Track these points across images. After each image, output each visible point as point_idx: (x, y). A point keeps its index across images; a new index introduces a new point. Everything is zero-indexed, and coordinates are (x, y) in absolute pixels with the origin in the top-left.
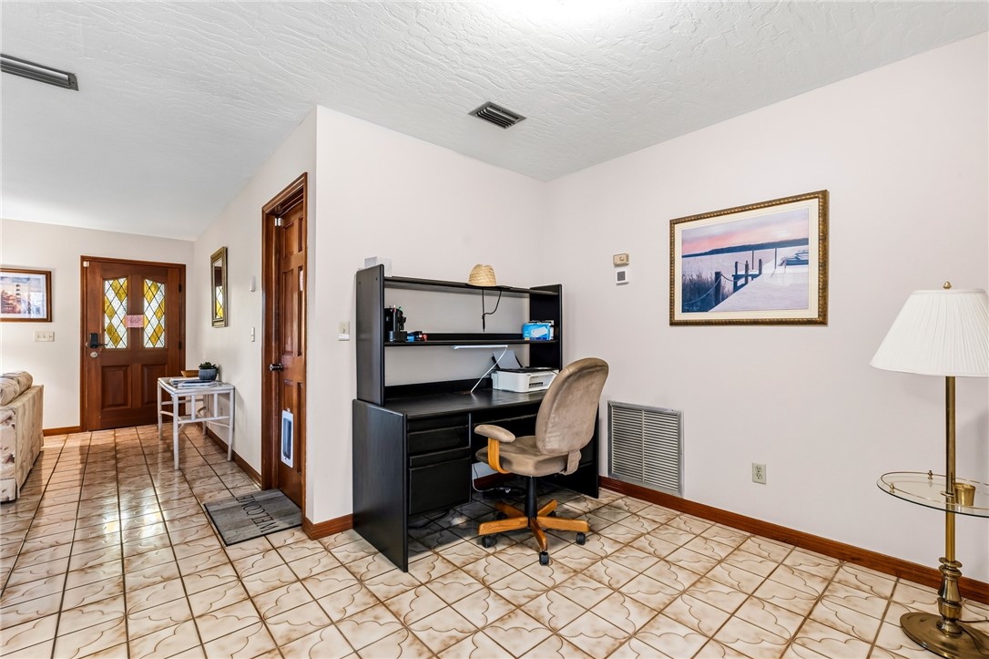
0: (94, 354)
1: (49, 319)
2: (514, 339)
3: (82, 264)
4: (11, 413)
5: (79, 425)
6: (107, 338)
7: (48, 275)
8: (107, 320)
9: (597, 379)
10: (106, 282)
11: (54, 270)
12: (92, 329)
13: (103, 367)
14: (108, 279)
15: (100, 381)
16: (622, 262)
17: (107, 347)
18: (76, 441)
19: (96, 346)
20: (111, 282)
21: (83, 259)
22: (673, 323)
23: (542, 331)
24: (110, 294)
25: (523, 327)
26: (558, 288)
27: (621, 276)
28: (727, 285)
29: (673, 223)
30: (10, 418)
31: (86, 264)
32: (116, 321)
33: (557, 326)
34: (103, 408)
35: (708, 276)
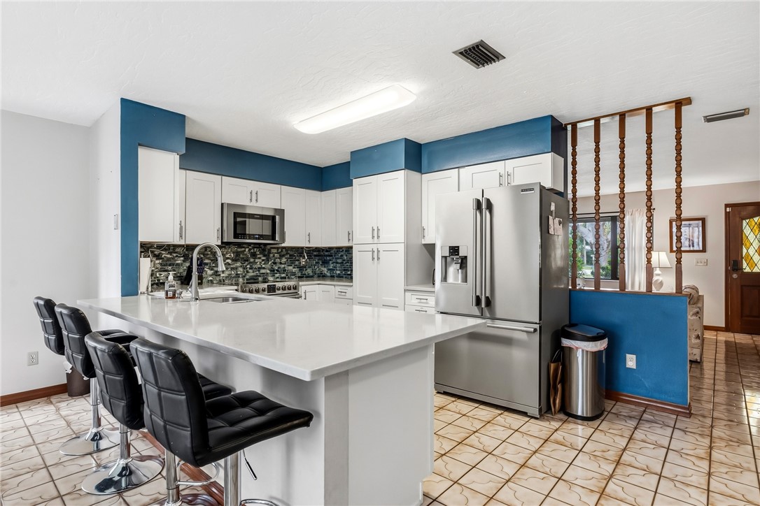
0: (735, 276)
1: (704, 250)
3: (726, 210)
4: (698, 309)
5: (724, 326)
6: (745, 265)
7: (703, 220)
8: (745, 251)
10: (744, 221)
11: (707, 216)
12: (733, 257)
13: (742, 286)
14: (745, 219)
15: (739, 296)
17: (745, 271)
18: (723, 337)
19: (737, 270)
20: (747, 221)
21: (727, 206)
24: (747, 231)
30: (698, 313)
31: (728, 210)
32: (752, 251)
34: (742, 317)
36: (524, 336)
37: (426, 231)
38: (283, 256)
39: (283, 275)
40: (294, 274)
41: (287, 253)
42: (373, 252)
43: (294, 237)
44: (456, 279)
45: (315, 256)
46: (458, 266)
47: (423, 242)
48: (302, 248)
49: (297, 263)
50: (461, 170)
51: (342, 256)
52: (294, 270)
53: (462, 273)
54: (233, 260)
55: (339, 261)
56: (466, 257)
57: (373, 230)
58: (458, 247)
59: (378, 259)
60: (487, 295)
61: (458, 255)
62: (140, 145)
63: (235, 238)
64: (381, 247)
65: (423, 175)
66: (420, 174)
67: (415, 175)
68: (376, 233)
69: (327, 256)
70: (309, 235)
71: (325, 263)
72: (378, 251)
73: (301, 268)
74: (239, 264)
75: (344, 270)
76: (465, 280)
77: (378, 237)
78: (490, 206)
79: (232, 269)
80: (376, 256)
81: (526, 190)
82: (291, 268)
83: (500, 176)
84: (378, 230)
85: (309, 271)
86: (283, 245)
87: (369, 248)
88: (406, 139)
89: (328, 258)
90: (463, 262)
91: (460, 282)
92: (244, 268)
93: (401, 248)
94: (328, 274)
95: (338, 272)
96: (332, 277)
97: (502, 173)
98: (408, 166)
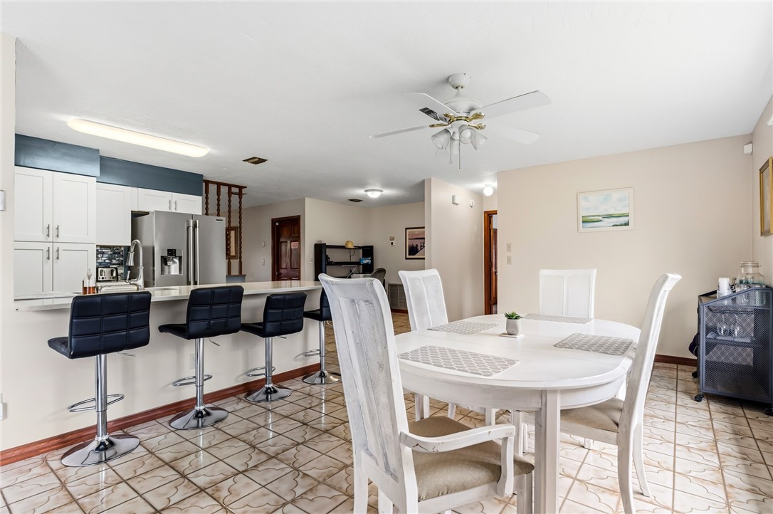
2: (358, 263)
9: (383, 273)
16: (392, 239)
22: (406, 259)
23: (367, 261)
25: (360, 260)
26: (372, 247)
27: (392, 243)
28: (419, 248)
29: (406, 229)
33: (372, 260)
35: (415, 245)
42: (48, 250)
56: (181, 257)
57: (47, 228)
58: (175, 250)
59: (57, 257)
61: (175, 255)
64: (61, 247)
68: (52, 231)
72: (57, 251)
77: (57, 236)
80: (52, 256)
81: (219, 220)
84: (57, 229)
93: (93, 248)
97: (171, 200)
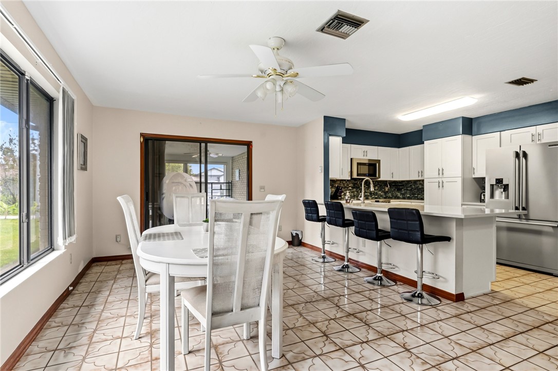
36: (551, 230)
37: (475, 170)
38: (376, 185)
39: (376, 197)
40: (382, 196)
41: (378, 184)
42: (439, 183)
43: (385, 175)
44: (501, 197)
45: (394, 186)
46: (502, 189)
47: (474, 177)
48: (386, 181)
49: (383, 190)
50: (502, 132)
51: (411, 186)
52: (382, 194)
53: (505, 194)
54: (352, 187)
55: (409, 189)
56: (508, 185)
57: (439, 170)
58: (502, 179)
59: (443, 186)
60: (523, 206)
61: (502, 183)
62: (330, 135)
63: (357, 176)
64: (444, 180)
65: (473, 137)
66: (471, 136)
67: (468, 137)
68: (441, 172)
69: (401, 186)
70: (392, 174)
71: (399, 190)
72: (443, 182)
73: (386, 193)
74: (355, 190)
75: (413, 194)
76: (507, 197)
77: (443, 174)
78: (525, 155)
79: (352, 192)
80: (441, 185)
81: (553, 145)
82: (380, 192)
83: (532, 135)
84: (443, 170)
85: (390, 195)
86: (379, 179)
87: (437, 180)
88: (463, 117)
89: (401, 187)
90: (506, 188)
91: (503, 199)
92: (358, 192)
93: (459, 181)
94: (401, 197)
95: (408, 195)
96: (404, 198)
97: (534, 133)
98: (464, 133)
